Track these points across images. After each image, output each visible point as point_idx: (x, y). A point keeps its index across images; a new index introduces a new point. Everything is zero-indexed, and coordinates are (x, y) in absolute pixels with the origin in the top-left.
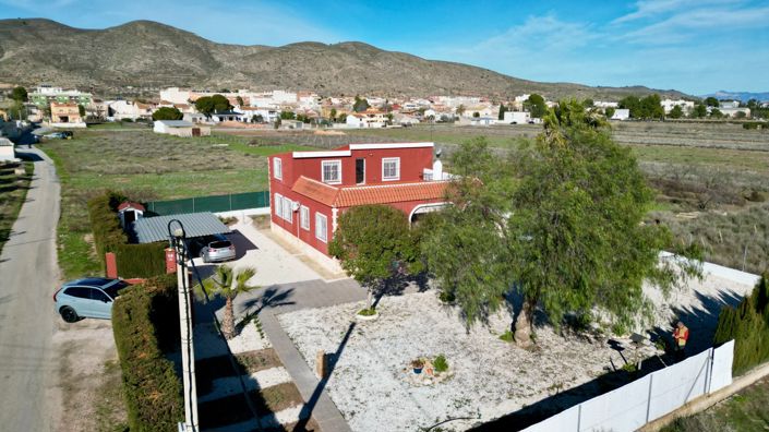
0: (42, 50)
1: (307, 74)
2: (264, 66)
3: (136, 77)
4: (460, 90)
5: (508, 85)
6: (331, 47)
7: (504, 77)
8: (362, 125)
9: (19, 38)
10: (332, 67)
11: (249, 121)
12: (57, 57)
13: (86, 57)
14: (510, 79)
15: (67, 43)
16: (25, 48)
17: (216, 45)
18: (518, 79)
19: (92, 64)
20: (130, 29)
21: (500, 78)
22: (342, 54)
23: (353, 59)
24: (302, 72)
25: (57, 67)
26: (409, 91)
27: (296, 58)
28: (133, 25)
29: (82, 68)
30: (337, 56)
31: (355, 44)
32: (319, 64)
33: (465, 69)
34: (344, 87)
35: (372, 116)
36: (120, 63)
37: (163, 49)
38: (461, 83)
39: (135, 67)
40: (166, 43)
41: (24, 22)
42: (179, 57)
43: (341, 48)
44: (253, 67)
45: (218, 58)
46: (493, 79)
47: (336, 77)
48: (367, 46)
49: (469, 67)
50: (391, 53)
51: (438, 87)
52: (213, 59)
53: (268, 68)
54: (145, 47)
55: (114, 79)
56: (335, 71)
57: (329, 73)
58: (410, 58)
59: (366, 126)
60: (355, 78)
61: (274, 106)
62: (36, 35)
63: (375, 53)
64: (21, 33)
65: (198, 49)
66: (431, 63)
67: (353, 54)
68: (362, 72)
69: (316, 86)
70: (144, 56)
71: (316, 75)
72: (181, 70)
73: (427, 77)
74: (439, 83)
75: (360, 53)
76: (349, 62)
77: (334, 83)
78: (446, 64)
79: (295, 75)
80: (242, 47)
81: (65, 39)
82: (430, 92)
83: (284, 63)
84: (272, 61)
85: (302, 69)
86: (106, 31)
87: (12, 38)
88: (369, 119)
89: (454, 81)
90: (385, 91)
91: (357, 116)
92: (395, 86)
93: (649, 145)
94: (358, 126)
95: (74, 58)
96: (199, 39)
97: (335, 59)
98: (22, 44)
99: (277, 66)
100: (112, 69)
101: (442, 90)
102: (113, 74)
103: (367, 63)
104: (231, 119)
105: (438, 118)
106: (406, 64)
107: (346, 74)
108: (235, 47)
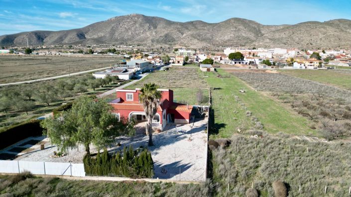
0: (195, 33)
1: (304, 38)
2: (283, 35)
3: (226, 42)
9: (189, 29)
10: (320, 34)
11: (248, 64)
12: (199, 36)
13: (209, 35)
15: (204, 30)
16: (189, 32)
17: (263, 26)
19: (211, 37)
20: (228, 22)
24: (302, 37)
25: (198, 39)
27: (300, 30)
28: (229, 20)
29: (207, 39)
30: (324, 28)
31: (340, 20)
32: (312, 33)
35: (311, 62)
36: (221, 37)
37: (239, 30)
39: (226, 38)
40: (241, 27)
41: (192, 23)
42: (245, 33)
44: (277, 36)
45: (263, 32)
52: (261, 32)
53: (284, 36)
54: (232, 29)
55: (217, 43)
57: (317, 37)
59: (303, 68)
60: (332, 39)
62: (195, 27)
64: (190, 27)
65: (255, 28)
67: (336, 26)
70: (231, 33)
72: (244, 38)
75: (341, 25)
79: (297, 39)
80: (275, 26)
81: (203, 28)
83: (293, 33)
84: (287, 32)
86: (219, 23)
87: (187, 29)
88: (309, 64)
95: (205, 35)
96: (256, 24)
97: (322, 29)
98: (190, 30)
99: (289, 35)
100: (217, 39)
102: (218, 41)
104: (240, 63)
107: (327, 37)
108: (272, 26)
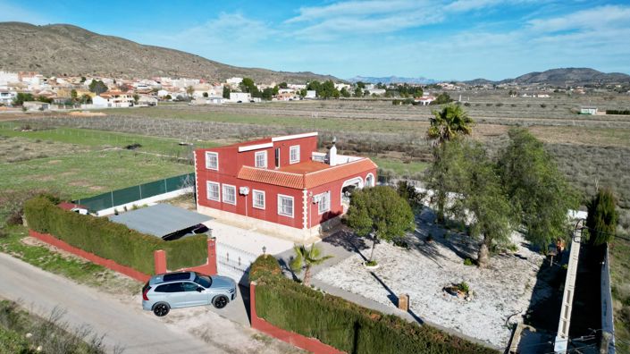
1: (19, 54)
4: (176, 72)
5: (216, 69)
6: (40, 28)
7: (211, 62)
8: (110, 105)
10: (47, 47)
14: (216, 64)
18: (222, 64)
21: (209, 64)
22: (57, 36)
23: (68, 41)
24: (14, 52)
26: (131, 72)
30: (51, 37)
33: (177, 54)
34: (63, 67)
35: (117, 97)
38: (177, 66)
43: (51, 30)
46: (202, 63)
47: (53, 57)
48: (79, 29)
49: (181, 53)
50: (106, 37)
51: (158, 69)
56: (51, 52)
57: (44, 53)
58: (126, 43)
59: (114, 105)
60: (73, 59)
61: (6, 88)
63: (89, 36)
66: (146, 48)
67: (66, 35)
68: (80, 54)
69: (31, 66)
71: (29, 55)
73: (144, 59)
74: (156, 65)
75: (73, 35)
76: (65, 44)
77: (51, 62)
78: (160, 49)
82: (151, 73)
85: (12, 48)
88: (115, 99)
89: (170, 64)
90: (107, 72)
91: (105, 97)
92: (116, 67)
93: (354, 119)
94: (106, 106)
101: (161, 72)
103: (83, 45)
105: (174, 98)
106: (123, 47)
107: (64, 55)
